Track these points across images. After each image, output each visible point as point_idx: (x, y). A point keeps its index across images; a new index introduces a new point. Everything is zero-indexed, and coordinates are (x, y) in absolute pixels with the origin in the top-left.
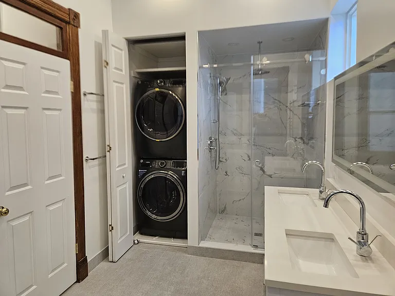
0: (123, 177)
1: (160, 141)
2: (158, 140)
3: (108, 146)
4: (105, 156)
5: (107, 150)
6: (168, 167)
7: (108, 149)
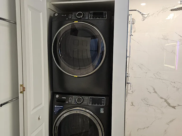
0: (39, 119)
1: (78, 77)
2: (77, 76)
3: (21, 85)
4: (18, 98)
5: (19, 91)
6: (85, 103)
7: (20, 89)
